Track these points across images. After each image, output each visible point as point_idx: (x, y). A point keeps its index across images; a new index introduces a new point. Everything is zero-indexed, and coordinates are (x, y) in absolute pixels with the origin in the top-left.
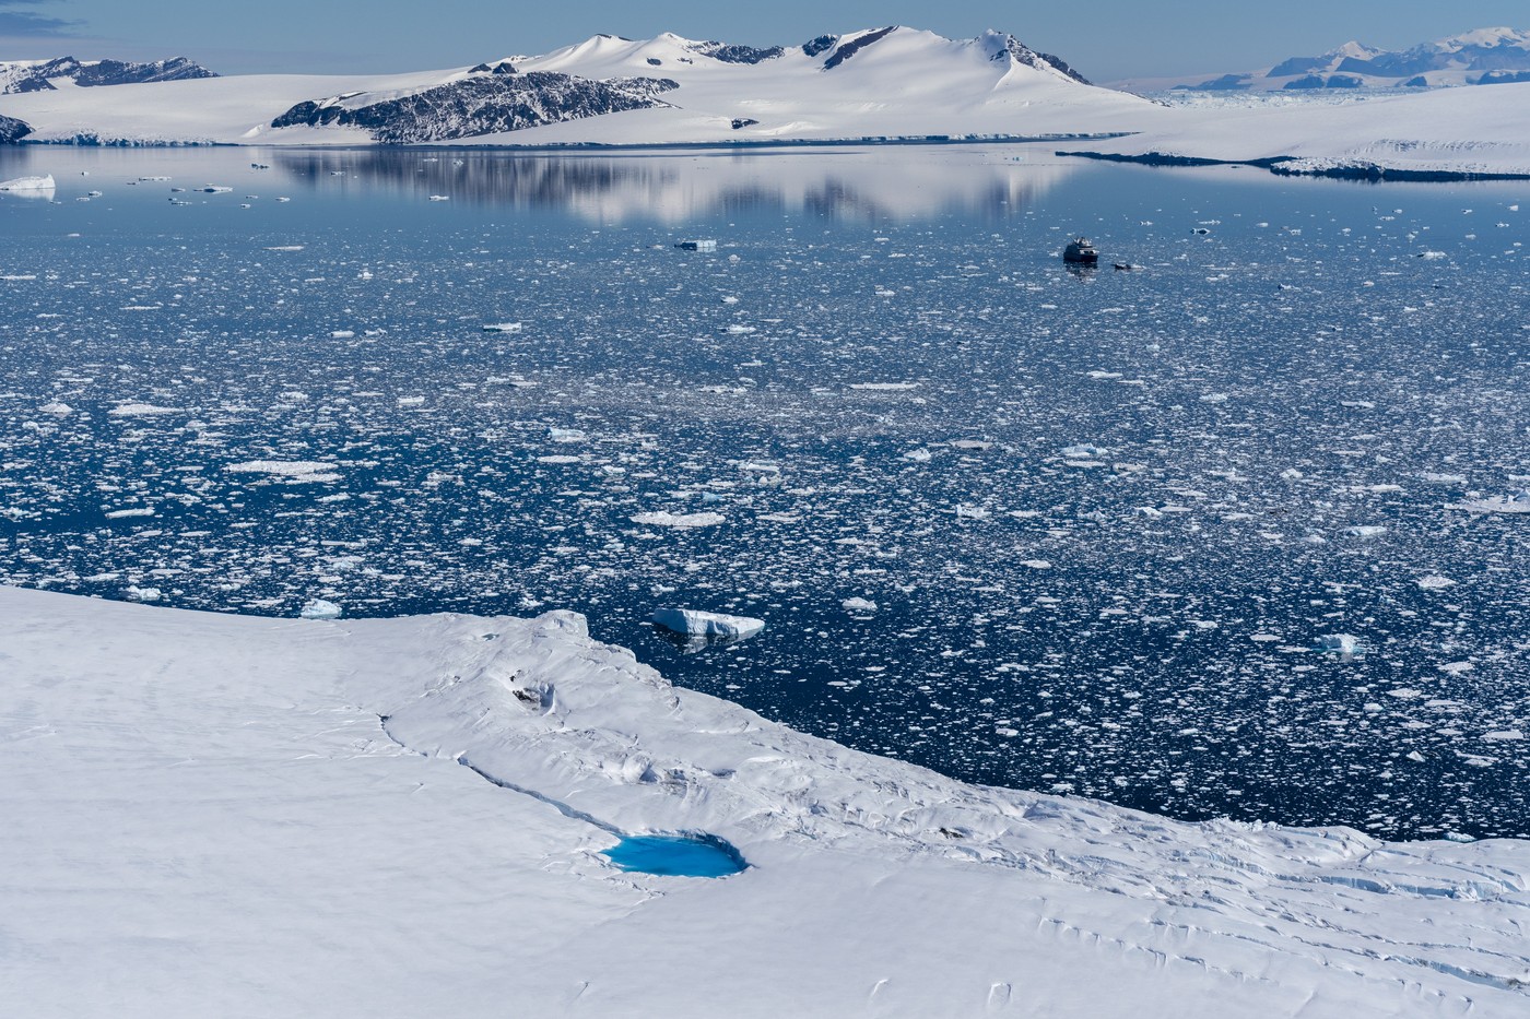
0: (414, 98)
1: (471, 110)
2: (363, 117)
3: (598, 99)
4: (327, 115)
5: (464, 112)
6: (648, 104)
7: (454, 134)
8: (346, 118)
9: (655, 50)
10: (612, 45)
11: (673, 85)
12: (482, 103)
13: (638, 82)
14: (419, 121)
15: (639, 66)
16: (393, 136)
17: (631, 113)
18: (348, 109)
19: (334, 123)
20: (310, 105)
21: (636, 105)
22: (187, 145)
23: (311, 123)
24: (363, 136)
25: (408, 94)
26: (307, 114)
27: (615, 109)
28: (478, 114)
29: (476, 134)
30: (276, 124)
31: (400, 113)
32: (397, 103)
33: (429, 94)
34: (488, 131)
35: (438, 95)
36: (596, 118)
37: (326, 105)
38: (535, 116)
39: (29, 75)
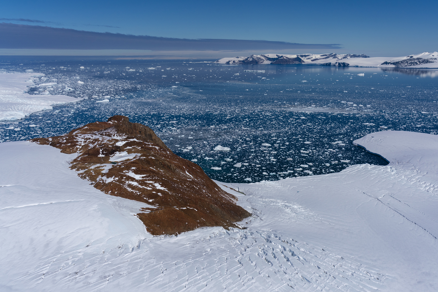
0: (401, 61)
1: (409, 63)
2: (394, 64)
3: (427, 61)
4: (389, 63)
5: (408, 63)
6: (434, 62)
7: (406, 66)
8: (391, 64)
9: (433, 54)
10: (427, 53)
11: (436, 59)
12: (410, 62)
13: (431, 59)
14: (401, 64)
15: (431, 56)
16: (398, 66)
17: (431, 63)
18: (392, 62)
19: (390, 64)
20: (386, 62)
21: (432, 62)
22: (370, 67)
23: (386, 64)
24: (393, 66)
25: (400, 61)
26: (386, 63)
27: (429, 63)
28: (410, 63)
29: (409, 66)
30: (382, 64)
31: (399, 63)
32: (398, 62)
33: (403, 61)
34: (411, 65)
35: (404, 61)
36: (426, 64)
37: (389, 62)
38: (418, 64)
39: (344, 56)
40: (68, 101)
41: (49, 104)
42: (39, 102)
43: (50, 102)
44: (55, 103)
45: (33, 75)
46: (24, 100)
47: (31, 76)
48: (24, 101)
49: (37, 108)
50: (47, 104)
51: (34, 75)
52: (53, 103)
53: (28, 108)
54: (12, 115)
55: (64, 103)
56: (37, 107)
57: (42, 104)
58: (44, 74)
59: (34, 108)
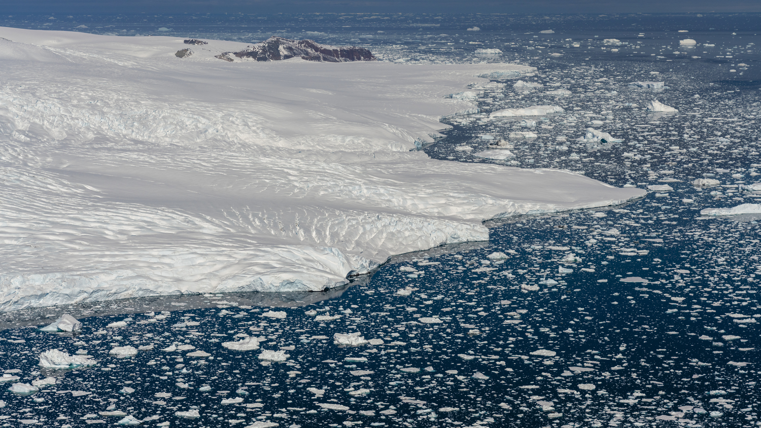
40: (573, 199)
41: (481, 212)
42: (443, 201)
43: (490, 201)
44: (511, 208)
45: (488, 72)
46: (382, 191)
47: (483, 77)
48: (380, 195)
49: (419, 234)
50: (473, 212)
51: (492, 71)
52: (504, 207)
53: (381, 232)
54: (292, 265)
55: (551, 208)
56: (420, 229)
57: (454, 211)
58: (530, 69)
59: (407, 234)
